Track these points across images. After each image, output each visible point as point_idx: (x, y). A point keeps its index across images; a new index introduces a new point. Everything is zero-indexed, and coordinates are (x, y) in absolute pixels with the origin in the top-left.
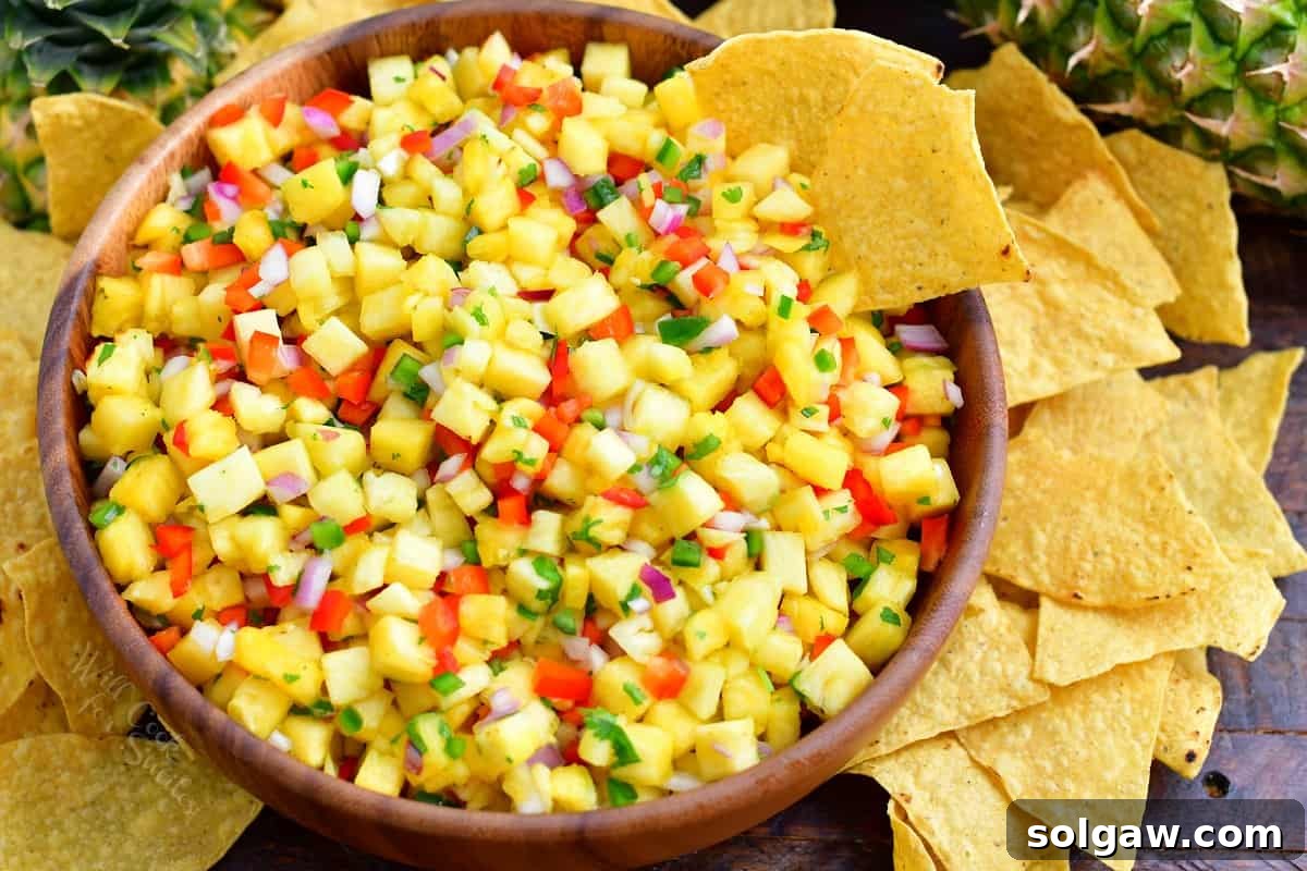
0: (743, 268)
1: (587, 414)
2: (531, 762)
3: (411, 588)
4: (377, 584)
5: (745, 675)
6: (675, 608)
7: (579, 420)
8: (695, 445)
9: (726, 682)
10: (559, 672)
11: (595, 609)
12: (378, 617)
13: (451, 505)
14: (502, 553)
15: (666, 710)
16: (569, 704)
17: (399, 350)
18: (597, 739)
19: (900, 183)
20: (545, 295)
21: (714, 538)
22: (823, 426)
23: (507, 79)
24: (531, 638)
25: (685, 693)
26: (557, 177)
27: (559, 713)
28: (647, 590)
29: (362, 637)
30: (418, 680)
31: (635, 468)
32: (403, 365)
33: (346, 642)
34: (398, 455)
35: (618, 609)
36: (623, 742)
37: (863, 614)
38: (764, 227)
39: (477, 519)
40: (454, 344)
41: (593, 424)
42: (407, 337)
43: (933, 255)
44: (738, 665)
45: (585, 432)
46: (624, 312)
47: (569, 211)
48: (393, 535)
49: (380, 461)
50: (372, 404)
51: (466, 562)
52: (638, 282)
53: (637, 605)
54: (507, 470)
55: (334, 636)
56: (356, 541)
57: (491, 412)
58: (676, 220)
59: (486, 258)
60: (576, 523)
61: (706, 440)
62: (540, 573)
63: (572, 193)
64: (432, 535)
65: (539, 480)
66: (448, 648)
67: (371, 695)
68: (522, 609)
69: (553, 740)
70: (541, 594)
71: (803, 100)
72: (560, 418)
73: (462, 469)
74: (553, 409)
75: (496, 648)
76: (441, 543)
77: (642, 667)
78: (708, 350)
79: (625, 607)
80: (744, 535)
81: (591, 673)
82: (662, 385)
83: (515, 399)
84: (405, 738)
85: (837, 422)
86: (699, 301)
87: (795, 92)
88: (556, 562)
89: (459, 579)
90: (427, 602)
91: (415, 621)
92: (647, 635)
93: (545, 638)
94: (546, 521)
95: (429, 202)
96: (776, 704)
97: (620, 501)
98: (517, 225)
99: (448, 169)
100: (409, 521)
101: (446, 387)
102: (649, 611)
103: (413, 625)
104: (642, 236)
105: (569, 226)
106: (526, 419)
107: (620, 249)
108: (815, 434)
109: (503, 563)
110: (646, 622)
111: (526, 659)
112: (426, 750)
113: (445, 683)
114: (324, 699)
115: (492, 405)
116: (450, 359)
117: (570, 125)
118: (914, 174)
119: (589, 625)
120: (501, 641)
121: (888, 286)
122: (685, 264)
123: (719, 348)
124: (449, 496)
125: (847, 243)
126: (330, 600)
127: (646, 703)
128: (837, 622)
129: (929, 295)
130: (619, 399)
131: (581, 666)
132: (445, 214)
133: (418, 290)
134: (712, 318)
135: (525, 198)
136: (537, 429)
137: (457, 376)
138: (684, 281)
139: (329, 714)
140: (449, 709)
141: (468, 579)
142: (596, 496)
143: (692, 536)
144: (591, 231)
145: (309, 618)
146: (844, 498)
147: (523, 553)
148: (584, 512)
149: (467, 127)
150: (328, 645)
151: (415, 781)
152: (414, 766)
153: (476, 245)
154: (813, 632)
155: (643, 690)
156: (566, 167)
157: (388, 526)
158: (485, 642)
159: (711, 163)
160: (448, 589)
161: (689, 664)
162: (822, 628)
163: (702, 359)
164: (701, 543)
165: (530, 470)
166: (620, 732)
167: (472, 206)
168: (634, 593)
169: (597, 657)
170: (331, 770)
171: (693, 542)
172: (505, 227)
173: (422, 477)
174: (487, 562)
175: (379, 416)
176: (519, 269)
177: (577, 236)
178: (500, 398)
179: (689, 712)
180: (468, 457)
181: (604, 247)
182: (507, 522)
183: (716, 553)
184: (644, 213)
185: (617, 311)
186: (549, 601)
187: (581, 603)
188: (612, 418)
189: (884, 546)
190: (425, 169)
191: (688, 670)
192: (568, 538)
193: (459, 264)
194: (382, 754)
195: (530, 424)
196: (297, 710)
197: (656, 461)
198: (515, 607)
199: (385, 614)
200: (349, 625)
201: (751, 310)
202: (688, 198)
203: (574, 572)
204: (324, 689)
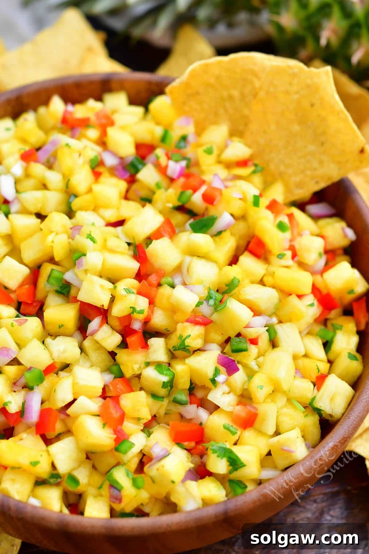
0: (226, 187)
1: (163, 280)
2: (183, 481)
3: (90, 397)
4: (70, 399)
5: (285, 406)
6: (239, 377)
7: (159, 285)
8: (227, 285)
9: (278, 412)
10: (183, 427)
11: (194, 388)
12: (76, 417)
13: (99, 346)
14: (136, 367)
15: (248, 435)
16: (193, 444)
17: (47, 269)
18: (219, 459)
19: (296, 128)
20: (120, 223)
21: (252, 333)
22: (290, 262)
23: (68, 116)
24: (162, 412)
25: (257, 423)
26: (110, 161)
27: (189, 450)
28: (223, 369)
29: (68, 432)
30: (106, 449)
31: (199, 304)
32: (53, 275)
33: (58, 438)
34: (62, 326)
35: (210, 384)
36: (233, 457)
37: (335, 360)
38: (229, 166)
39: (116, 351)
40: (80, 257)
41: (168, 285)
42: (52, 260)
43: (321, 162)
44: (281, 401)
45: (165, 290)
46: (168, 222)
47: (121, 177)
48: (70, 371)
49: (52, 332)
50: (39, 301)
51: (115, 377)
52: (170, 205)
53: (221, 378)
54: (127, 320)
55: (50, 435)
56: (51, 378)
57: (110, 289)
58: (182, 169)
59: (84, 209)
60: (174, 341)
61: (232, 281)
62: (161, 373)
63: (120, 168)
64: (92, 366)
65: (146, 322)
66: (120, 427)
67: (80, 464)
68: (154, 396)
69: (192, 466)
70: (164, 385)
71: (231, 98)
72: (150, 285)
73: (101, 325)
74: (144, 282)
75: (145, 421)
76: (99, 369)
77: (230, 414)
78: (219, 233)
79: (213, 381)
80: (267, 328)
81: (201, 424)
82: (199, 256)
83: (122, 280)
84: (107, 484)
85: (296, 259)
86: (207, 209)
87: (225, 94)
88: (167, 365)
89: (115, 387)
90: (100, 404)
91: (99, 416)
92: (227, 395)
93: (170, 410)
94: (157, 343)
95: (45, 187)
96: (306, 417)
97: (197, 323)
98: (97, 188)
99: (50, 166)
100: (77, 362)
101: (81, 282)
102: (226, 382)
103: (98, 417)
104: (164, 182)
105: (123, 185)
106: (132, 289)
107: (154, 193)
108: (287, 267)
109: (138, 373)
110: (226, 388)
111: (161, 425)
112: (122, 487)
113: (123, 447)
114: (55, 472)
115: (111, 285)
116: (81, 265)
117: (110, 131)
118: (303, 121)
119: (192, 397)
120: (148, 417)
121: (299, 185)
122: (195, 190)
123: (225, 230)
124: (97, 342)
125: (272, 167)
126: (45, 414)
127: (239, 433)
128: (324, 367)
129: (322, 185)
130: (178, 269)
131: (194, 422)
132: (55, 190)
133: (51, 232)
134: (218, 216)
135: (97, 175)
136: (139, 293)
137: (87, 274)
138: (197, 199)
139: (59, 480)
140: (129, 461)
141: (120, 385)
142: (183, 323)
143: (239, 335)
144: (135, 187)
145: (34, 428)
146: (311, 299)
147: (148, 364)
148: (178, 333)
149: (54, 143)
150: (48, 442)
151: (118, 507)
152: (116, 499)
153: (76, 203)
154: (314, 375)
155: (234, 426)
156: (114, 154)
157: (66, 367)
158: (139, 419)
159: (191, 138)
160: (109, 394)
161: (255, 405)
162: (319, 371)
163: (217, 239)
164: (245, 337)
165: (141, 317)
166: (231, 452)
167: (70, 183)
168: (217, 372)
169: (203, 414)
170: (66, 511)
171: (241, 338)
172: (90, 191)
173: (78, 336)
174: (128, 374)
175: (44, 308)
176: (102, 211)
177: (127, 191)
178: (113, 281)
179: (261, 432)
180: (103, 318)
181: (144, 193)
182: (135, 349)
183: (254, 342)
184: (163, 170)
185: (164, 223)
186: (169, 388)
187: (187, 386)
188: (177, 280)
189: (334, 322)
190: (38, 169)
191: (256, 409)
192: (170, 350)
193: (70, 214)
194: (95, 497)
195: (135, 292)
196: (40, 482)
197: (209, 297)
198: (150, 396)
199: (79, 416)
200: (59, 427)
201: (237, 207)
202: (184, 158)
203: (180, 368)
204: (53, 466)
